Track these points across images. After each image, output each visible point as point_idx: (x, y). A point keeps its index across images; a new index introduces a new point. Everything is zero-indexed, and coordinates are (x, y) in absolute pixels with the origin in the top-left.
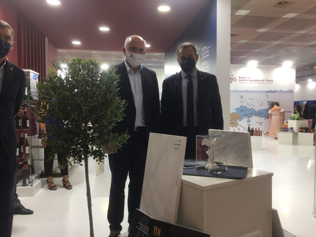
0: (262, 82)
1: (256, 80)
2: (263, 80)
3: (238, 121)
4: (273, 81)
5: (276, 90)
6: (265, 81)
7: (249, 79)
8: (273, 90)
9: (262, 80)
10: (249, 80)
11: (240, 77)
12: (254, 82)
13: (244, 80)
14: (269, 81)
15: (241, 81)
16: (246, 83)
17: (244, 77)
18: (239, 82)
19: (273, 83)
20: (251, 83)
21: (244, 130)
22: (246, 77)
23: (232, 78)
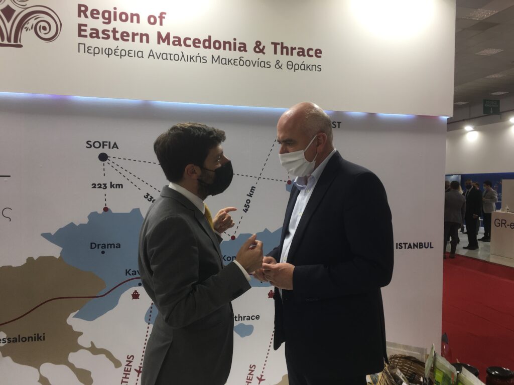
0: (250, 55)
1: (209, 43)
3: (74, 321)
4: (318, 53)
5: (338, 114)
6: (269, 49)
7: (152, 31)
9: (250, 47)
10: (154, 38)
11: (82, 10)
12: (192, 51)
13: (115, 31)
14: (297, 50)
15: (95, 34)
16: (132, 54)
17: (115, 13)
18: (82, 47)
19: (319, 68)
20: (169, 56)
21: (128, 376)
22: (132, 15)
23: (18, 10)
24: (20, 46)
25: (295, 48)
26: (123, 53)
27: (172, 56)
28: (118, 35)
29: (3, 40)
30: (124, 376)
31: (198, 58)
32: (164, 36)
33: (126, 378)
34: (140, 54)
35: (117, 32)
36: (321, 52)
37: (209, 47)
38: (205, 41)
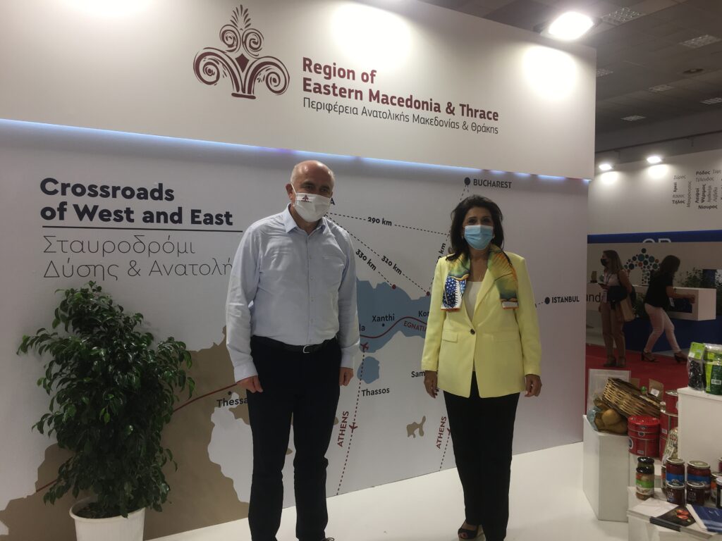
0: (443, 116)
1: (410, 102)
2: (449, 105)
4: (496, 115)
5: (509, 174)
6: (458, 110)
7: (365, 88)
8: (498, 171)
9: (443, 107)
10: (366, 95)
11: (307, 64)
12: (396, 110)
13: (334, 87)
14: (479, 113)
15: (318, 89)
16: (348, 111)
17: (335, 68)
18: (307, 101)
19: (496, 130)
20: (378, 113)
21: (344, 433)
22: (349, 71)
23: (251, 60)
24: (253, 98)
25: (478, 111)
26: (341, 110)
27: (381, 114)
28: (337, 91)
29: (238, 90)
30: (341, 432)
31: (402, 117)
32: (374, 94)
33: (342, 434)
34: (355, 110)
35: (336, 88)
36: (497, 116)
37: (411, 106)
38: (407, 100)
